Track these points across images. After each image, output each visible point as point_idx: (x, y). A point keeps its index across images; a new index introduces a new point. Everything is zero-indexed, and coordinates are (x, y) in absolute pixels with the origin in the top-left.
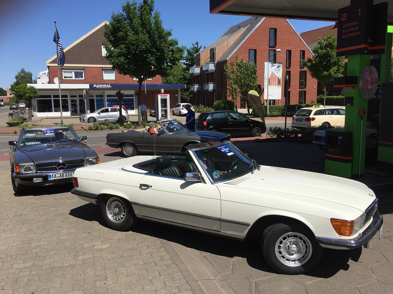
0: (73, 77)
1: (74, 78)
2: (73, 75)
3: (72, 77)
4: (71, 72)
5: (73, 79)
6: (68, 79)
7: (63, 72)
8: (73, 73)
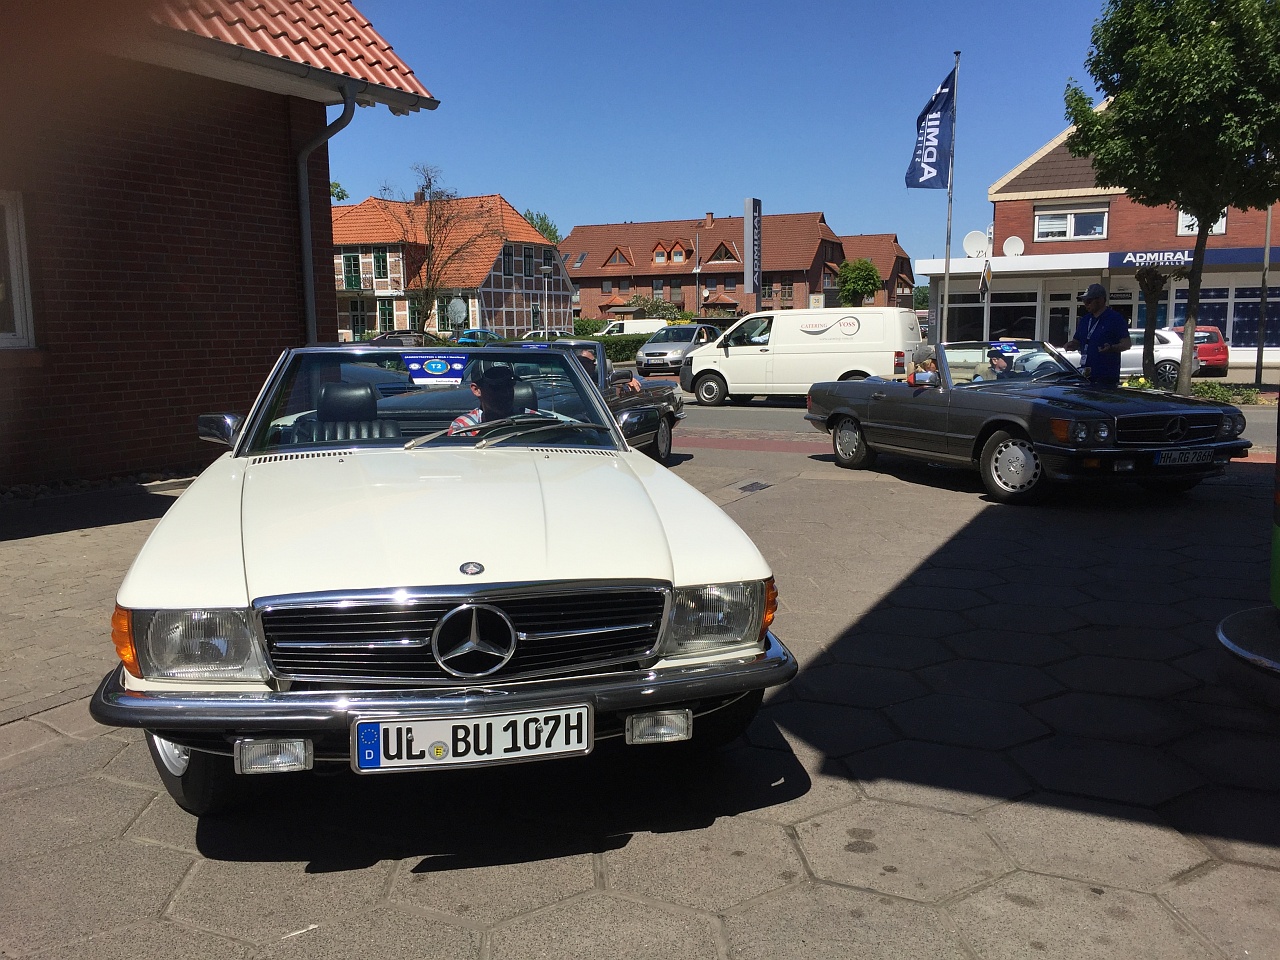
0: (1068, 234)
1: (1070, 236)
2: (1070, 224)
3: (1064, 233)
4: (1064, 217)
5: (1067, 238)
6: (1050, 238)
7: (1037, 218)
8: (1071, 220)
